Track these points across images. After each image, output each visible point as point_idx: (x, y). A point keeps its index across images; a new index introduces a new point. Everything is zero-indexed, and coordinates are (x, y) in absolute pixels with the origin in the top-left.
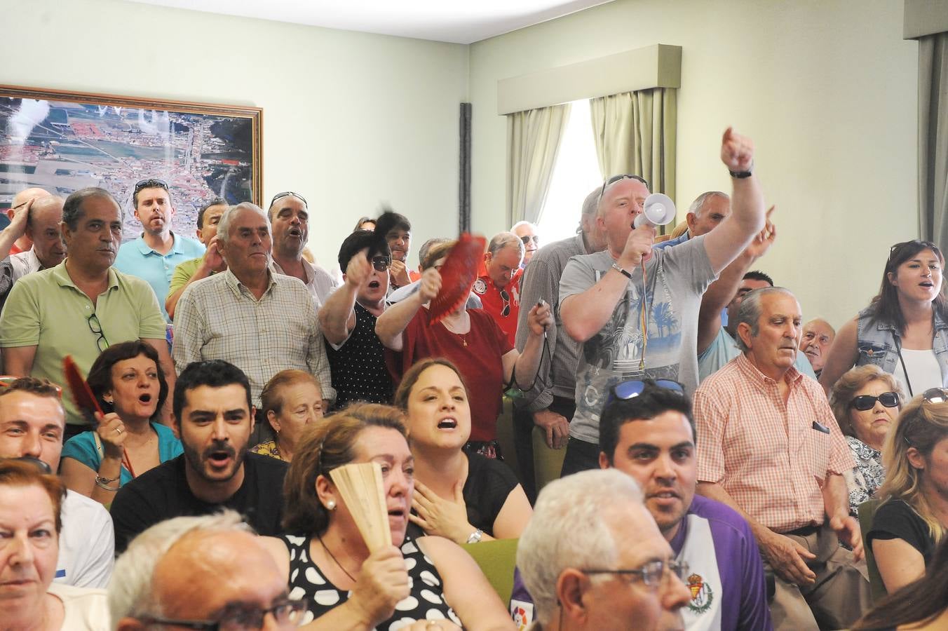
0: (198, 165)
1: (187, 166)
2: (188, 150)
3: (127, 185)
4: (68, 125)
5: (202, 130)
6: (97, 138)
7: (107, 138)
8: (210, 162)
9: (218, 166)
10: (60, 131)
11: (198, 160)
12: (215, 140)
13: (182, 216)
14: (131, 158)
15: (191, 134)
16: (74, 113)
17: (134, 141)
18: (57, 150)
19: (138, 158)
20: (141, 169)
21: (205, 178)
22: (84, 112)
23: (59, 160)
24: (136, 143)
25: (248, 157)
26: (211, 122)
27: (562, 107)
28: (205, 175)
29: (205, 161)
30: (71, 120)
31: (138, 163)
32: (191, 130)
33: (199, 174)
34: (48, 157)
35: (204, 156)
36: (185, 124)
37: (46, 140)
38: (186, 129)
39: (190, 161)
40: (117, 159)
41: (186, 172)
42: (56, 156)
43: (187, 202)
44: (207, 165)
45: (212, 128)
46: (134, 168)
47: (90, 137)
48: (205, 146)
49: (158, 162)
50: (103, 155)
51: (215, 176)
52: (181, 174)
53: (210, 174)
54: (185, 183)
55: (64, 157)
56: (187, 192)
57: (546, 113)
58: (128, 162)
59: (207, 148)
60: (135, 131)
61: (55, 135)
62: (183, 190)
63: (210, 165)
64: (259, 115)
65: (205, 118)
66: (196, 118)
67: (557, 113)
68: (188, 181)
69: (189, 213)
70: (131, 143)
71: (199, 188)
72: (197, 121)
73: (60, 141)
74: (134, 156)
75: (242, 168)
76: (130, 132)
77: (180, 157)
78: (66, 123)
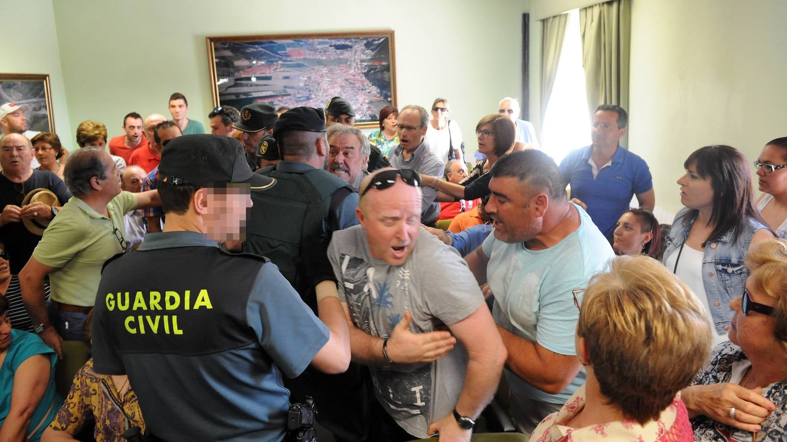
0: (359, 66)
1: (353, 67)
2: (353, 58)
3: (320, 81)
4: (287, 52)
5: (360, 46)
6: (303, 57)
7: (308, 57)
8: (365, 64)
9: (370, 66)
10: (283, 56)
11: (359, 63)
12: (367, 51)
13: (351, 96)
14: (321, 66)
15: (354, 50)
16: (289, 45)
17: (323, 57)
18: (282, 65)
19: (325, 66)
20: (327, 72)
21: (363, 73)
22: (294, 44)
23: (284, 71)
24: (324, 58)
25: (387, 59)
26: (365, 42)
27: (566, 15)
28: (363, 72)
29: (363, 63)
30: (288, 50)
31: (326, 69)
32: (354, 47)
33: (360, 71)
34: (278, 70)
35: (362, 61)
36: (350, 44)
37: (276, 61)
38: (351, 47)
39: (354, 65)
40: (314, 68)
41: (352, 71)
42: (282, 69)
43: (354, 87)
44: (364, 66)
45: (366, 45)
46: (324, 72)
47: (299, 57)
48: (362, 55)
49: (336, 67)
50: (306, 66)
51: (369, 71)
52: (350, 72)
53: (366, 71)
54: (352, 77)
55: (286, 69)
56: (353, 82)
57: (557, 19)
58: (320, 68)
59: (364, 57)
60: (322, 51)
61: (281, 58)
62: (351, 81)
63: (366, 66)
64: (392, 33)
65: (361, 40)
66: (356, 40)
67: (563, 19)
68: (354, 76)
69: (355, 94)
70: (321, 58)
71: (360, 79)
72: (357, 42)
73: (284, 61)
74: (322, 65)
75: (384, 66)
76: (320, 52)
77: (349, 63)
78: (285, 50)
